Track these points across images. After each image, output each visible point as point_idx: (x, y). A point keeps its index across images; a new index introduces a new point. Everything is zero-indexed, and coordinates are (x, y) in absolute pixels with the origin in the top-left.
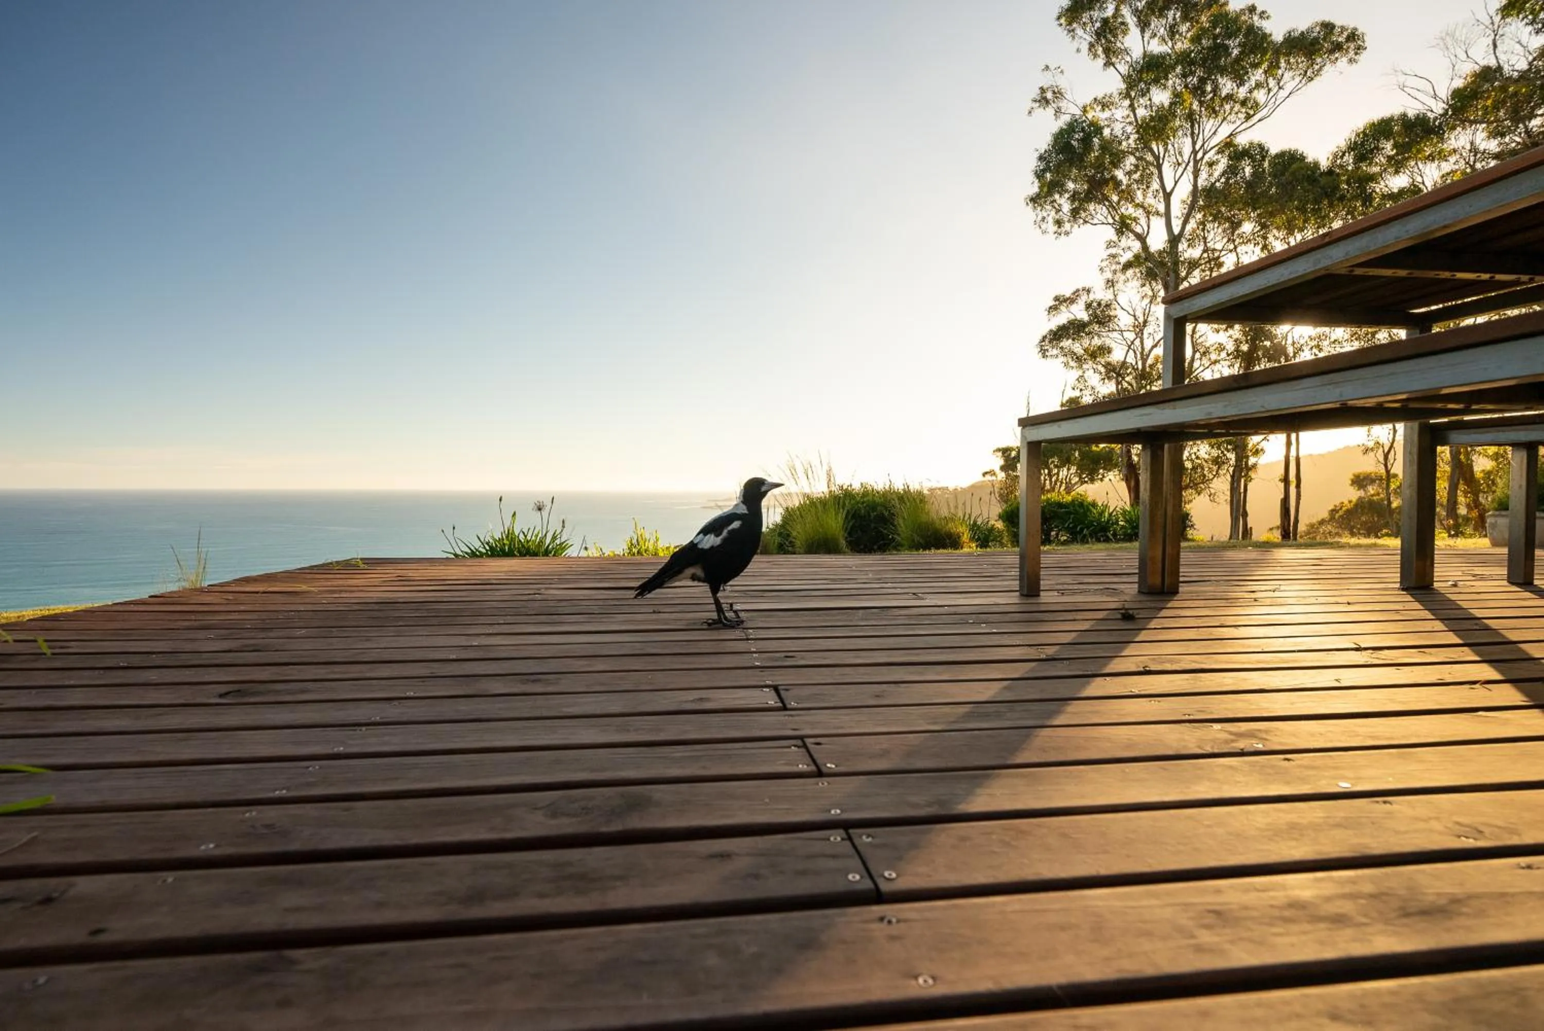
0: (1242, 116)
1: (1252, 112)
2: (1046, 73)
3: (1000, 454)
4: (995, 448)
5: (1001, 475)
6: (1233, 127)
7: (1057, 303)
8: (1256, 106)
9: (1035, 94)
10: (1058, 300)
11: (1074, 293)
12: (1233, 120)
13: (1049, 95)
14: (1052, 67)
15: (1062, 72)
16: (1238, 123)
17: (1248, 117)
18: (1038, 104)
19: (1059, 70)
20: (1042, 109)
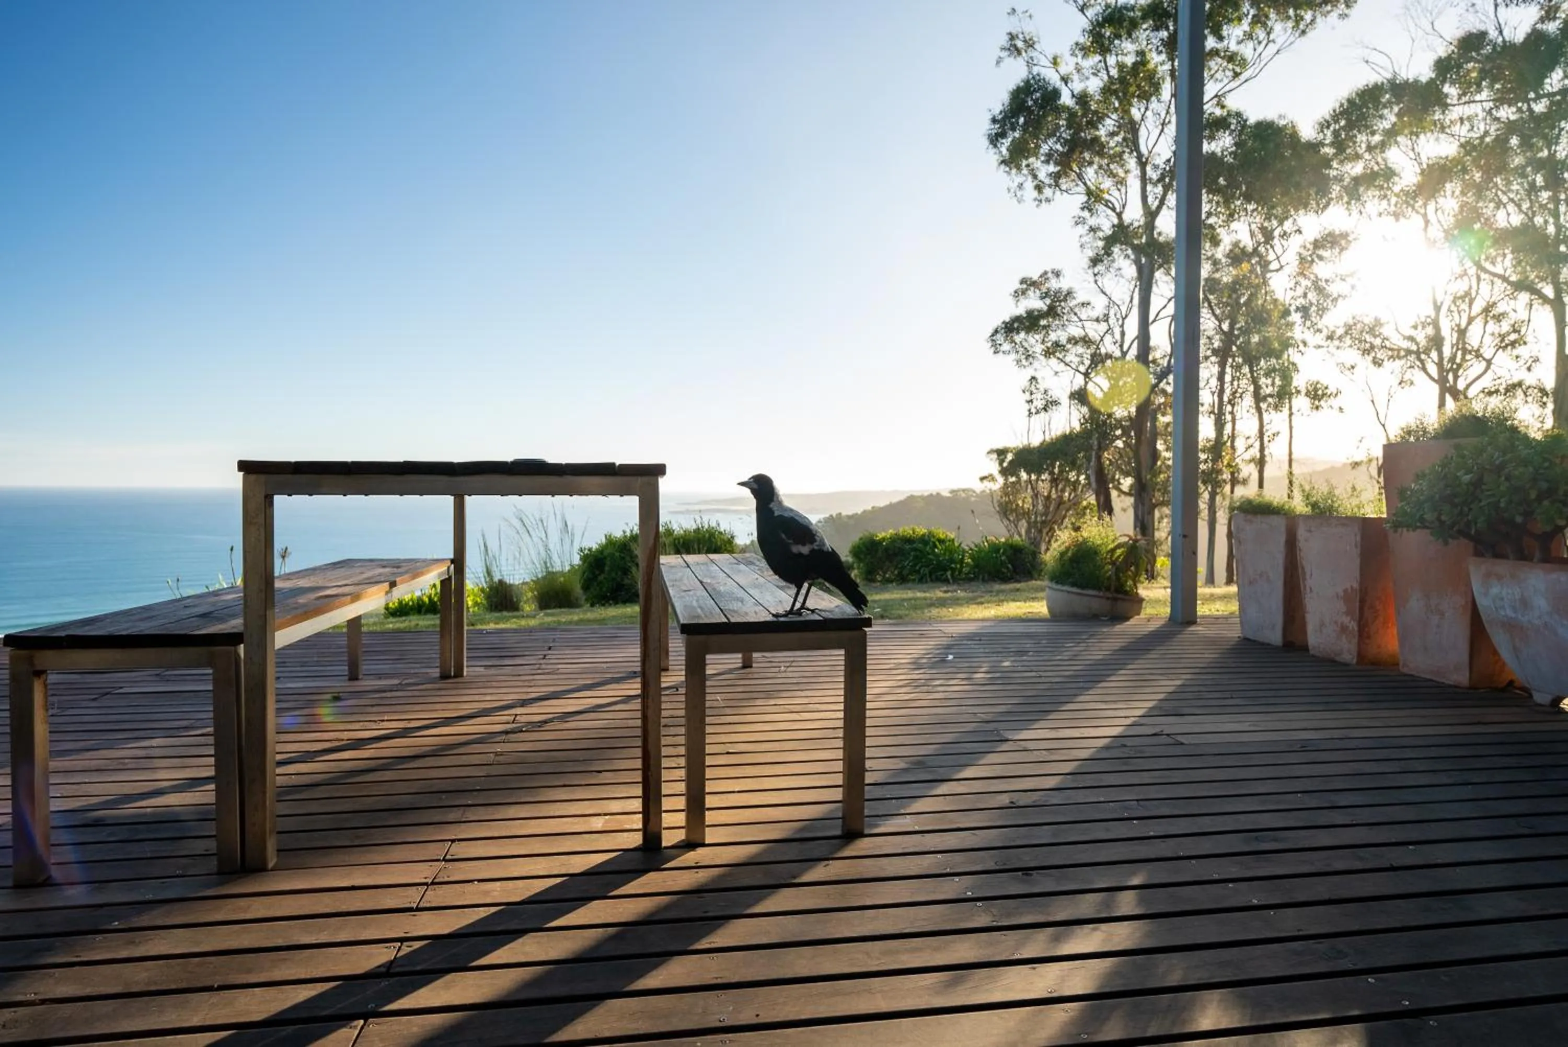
0: (1230, 74)
1: (1238, 70)
2: (1012, 17)
3: (995, 456)
4: (988, 449)
5: (1001, 480)
6: (1220, 85)
7: (1025, 286)
8: (1243, 63)
9: (1004, 40)
10: (1026, 282)
11: (1041, 276)
12: (1219, 78)
13: (1020, 44)
14: (1019, 10)
15: (1030, 16)
16: (1226, 81)
17: (1236, 75)
18: (1007, 53)
19: (1028, 14)
20: (1012, 59)
